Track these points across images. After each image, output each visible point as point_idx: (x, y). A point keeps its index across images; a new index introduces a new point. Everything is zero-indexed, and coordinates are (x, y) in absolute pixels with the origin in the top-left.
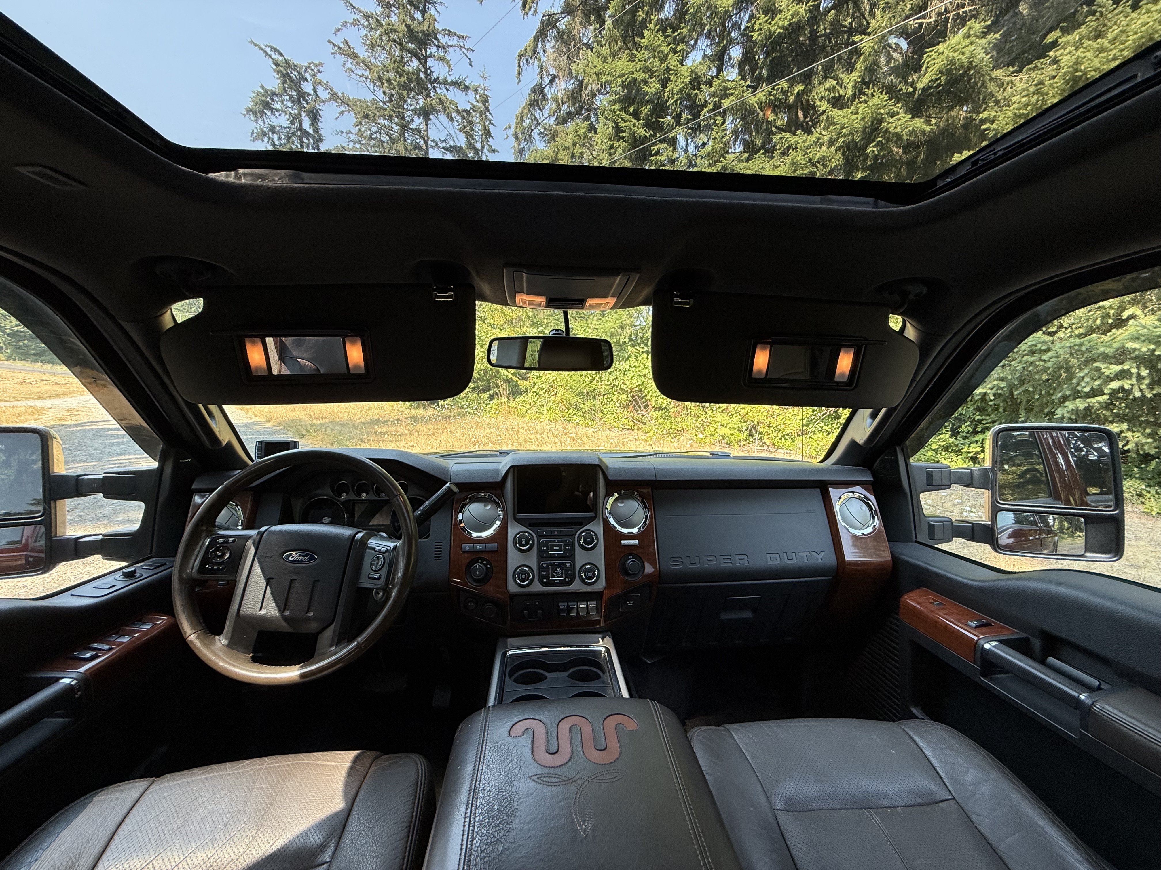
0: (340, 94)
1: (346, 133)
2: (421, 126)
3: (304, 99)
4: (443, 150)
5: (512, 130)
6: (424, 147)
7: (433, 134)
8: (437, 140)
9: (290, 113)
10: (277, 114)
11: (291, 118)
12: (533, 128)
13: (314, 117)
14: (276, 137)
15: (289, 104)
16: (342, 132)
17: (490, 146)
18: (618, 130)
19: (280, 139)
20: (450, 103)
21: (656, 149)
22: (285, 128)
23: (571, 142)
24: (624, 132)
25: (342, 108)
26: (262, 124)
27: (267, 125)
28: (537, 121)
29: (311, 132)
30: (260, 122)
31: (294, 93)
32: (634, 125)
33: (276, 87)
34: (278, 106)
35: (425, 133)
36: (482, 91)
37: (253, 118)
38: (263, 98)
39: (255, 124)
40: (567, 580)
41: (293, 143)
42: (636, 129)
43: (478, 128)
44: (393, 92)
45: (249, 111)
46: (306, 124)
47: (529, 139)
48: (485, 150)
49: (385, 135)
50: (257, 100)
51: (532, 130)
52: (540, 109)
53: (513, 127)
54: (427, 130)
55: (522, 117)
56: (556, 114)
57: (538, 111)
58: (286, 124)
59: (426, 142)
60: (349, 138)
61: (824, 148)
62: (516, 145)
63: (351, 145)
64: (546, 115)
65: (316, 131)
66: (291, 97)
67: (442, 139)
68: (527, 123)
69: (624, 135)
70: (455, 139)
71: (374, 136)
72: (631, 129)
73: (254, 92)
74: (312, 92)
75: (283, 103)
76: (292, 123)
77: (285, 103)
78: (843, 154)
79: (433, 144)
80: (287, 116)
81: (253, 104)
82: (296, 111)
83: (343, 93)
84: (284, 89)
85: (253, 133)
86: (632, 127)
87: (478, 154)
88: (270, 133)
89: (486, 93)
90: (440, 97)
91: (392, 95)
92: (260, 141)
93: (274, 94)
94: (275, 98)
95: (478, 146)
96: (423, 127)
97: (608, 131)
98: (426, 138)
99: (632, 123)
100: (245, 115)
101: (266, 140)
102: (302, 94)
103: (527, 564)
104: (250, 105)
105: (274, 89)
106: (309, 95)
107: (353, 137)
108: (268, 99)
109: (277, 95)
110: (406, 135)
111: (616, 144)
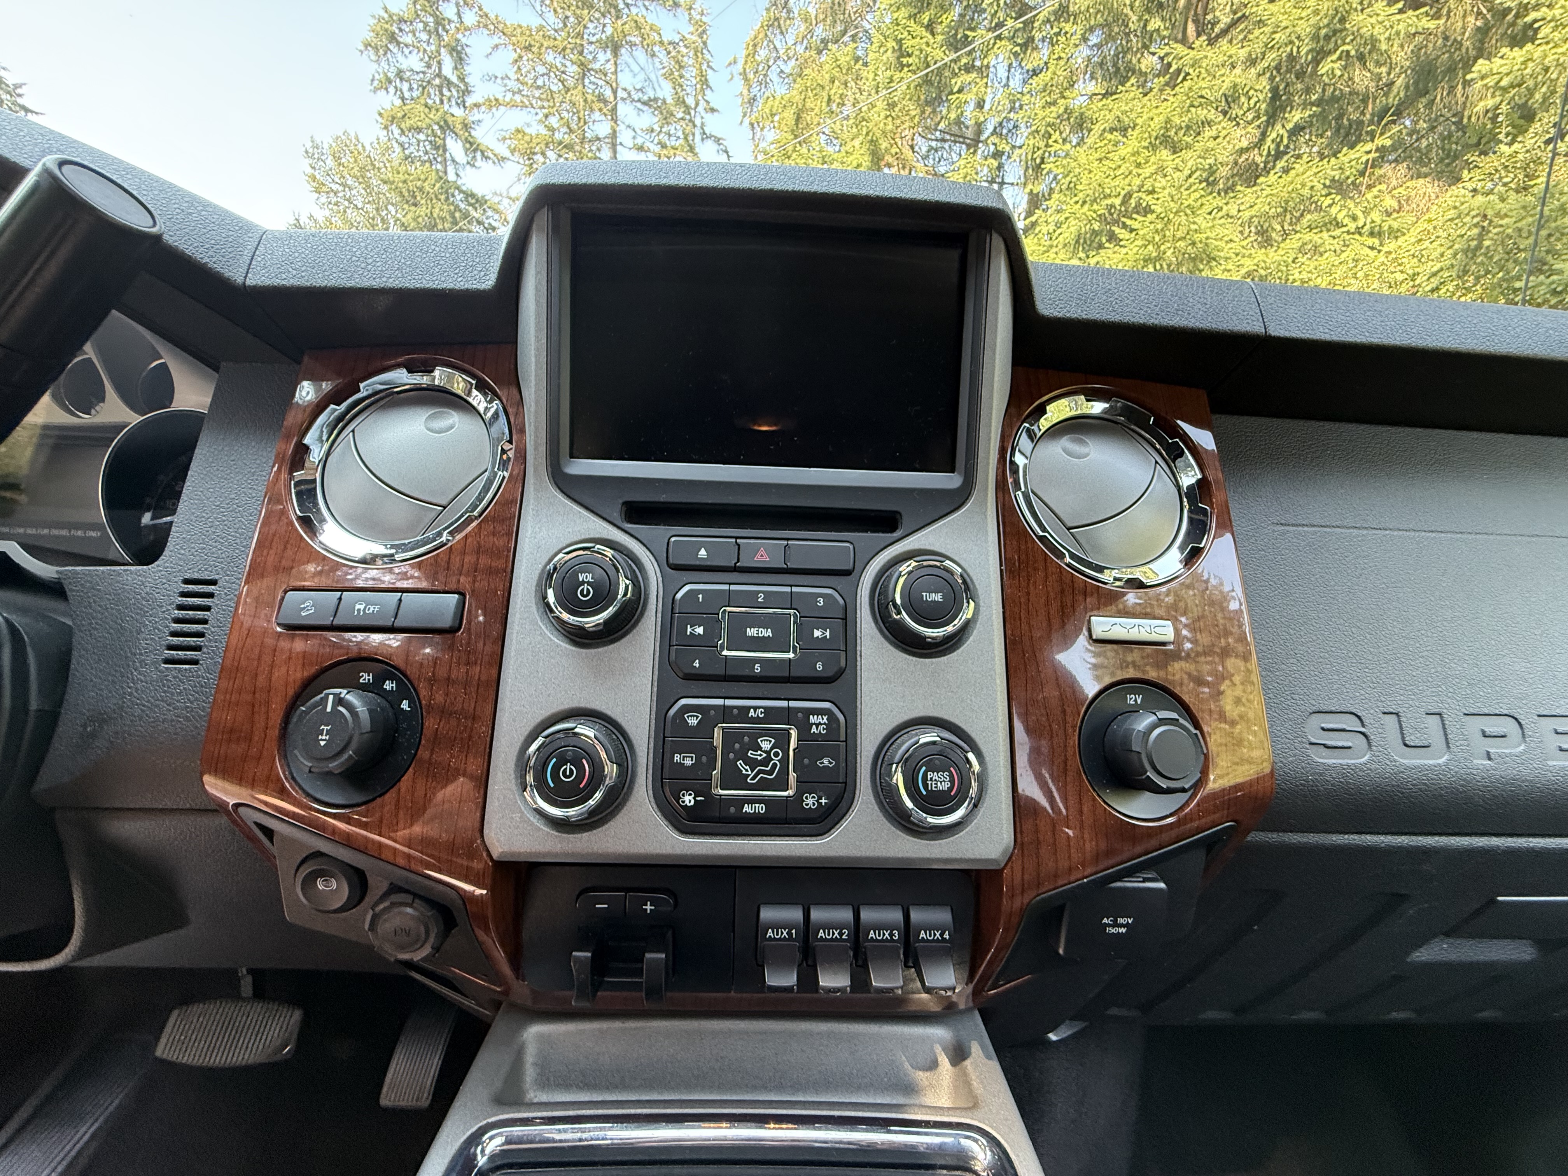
0: (492, 16)
1: (502, 78)
2: (608, 66)
3: (444, 29)
4: (639, 105)
5: (739, 67)
6: (612, 99)
7: (625, 80)
8: (630, 88)
9: (425, 51)
10: (406, 51)
11: (427, 59)
12: (770, 63)
13: (459, 55)
14: (405, 86)
15: (424, 36)
16: (496, 77)
17: (708, 102)
18: (902, 53)
19: (411, 89)
20: (651, 29)
21: (959, 84)
22: (418, 73)
23: (827, 76)
24: (909, 55)
25: (496, 40)
26: (387, 67)
27: (393, 69)
28: (777, 52)
29: (454, 79)
30: (384, 64)
31: (431, 19)
32: (928, 44)
33: (405, 9)
34: (408, 39)
35: (614, 77)
36: (698, 17)
37: (374, 58)
38: (386, 26)
39: (375, 66)
40: (810, 801)
41: (429, 95)
42: (929, 49)
43: (691, 73)
44: (568, 13)
45: (367, 45)
46: (448, 69)
47: (764, 83)
48: (700, 109)
49: (556, 81)
50: (378, 28)
51: (769, 67)
52: (782, 33)
53: (741, 62)
54: (616, 73)
55: (755, 46)
56: (805, 42)
57: (779, 37)
58: (419, 66)
59: (615, 92)
60: (505, 86)
61: (1238, 71)
62: (745, 92)
63: (509, 96)
64: (790, 42)
65: (462, 79)
66: (426, 24)
67: (638, 87)
68: (762, 53)
69: (911, 60)
70: (656, 86)
71: (540, 82)
72: (921, 51)
73: (373, 17)
74: (455, 18)
75: (414, 35)
76: (429, 66)
77: (417, 34)
78: (1272, 79)
79: (625, 95)
80: (421, 54)
81: (372, 34)
82: (433, 48)
83: (497, 16)
84: (416, 12)
85: (373, 80)
86: (924, 47)
87: (689, 114)
88: (398, 80)
89: (704, 19)
90: (636, 18)
91: (567, 17)
92: (383, 92)
93: (401, 20)
94: (404, 27)
95: (690, 101)
96: (610, 67)
97: (884, 58)
98: (614, 85)
99: (924, 40)
100: (362, 52)
101: (392, 90)
102: (440, 21)
103: (597, 705)
104: (370, 36)
105: (401, 13)
106: (450, 21)
107: (513, 84)
108: (395, 28)
109: (406, 22)
110: (587, 81)
111: (897, 76)
